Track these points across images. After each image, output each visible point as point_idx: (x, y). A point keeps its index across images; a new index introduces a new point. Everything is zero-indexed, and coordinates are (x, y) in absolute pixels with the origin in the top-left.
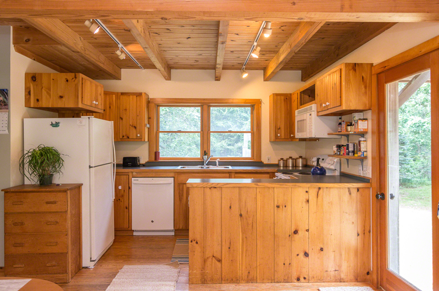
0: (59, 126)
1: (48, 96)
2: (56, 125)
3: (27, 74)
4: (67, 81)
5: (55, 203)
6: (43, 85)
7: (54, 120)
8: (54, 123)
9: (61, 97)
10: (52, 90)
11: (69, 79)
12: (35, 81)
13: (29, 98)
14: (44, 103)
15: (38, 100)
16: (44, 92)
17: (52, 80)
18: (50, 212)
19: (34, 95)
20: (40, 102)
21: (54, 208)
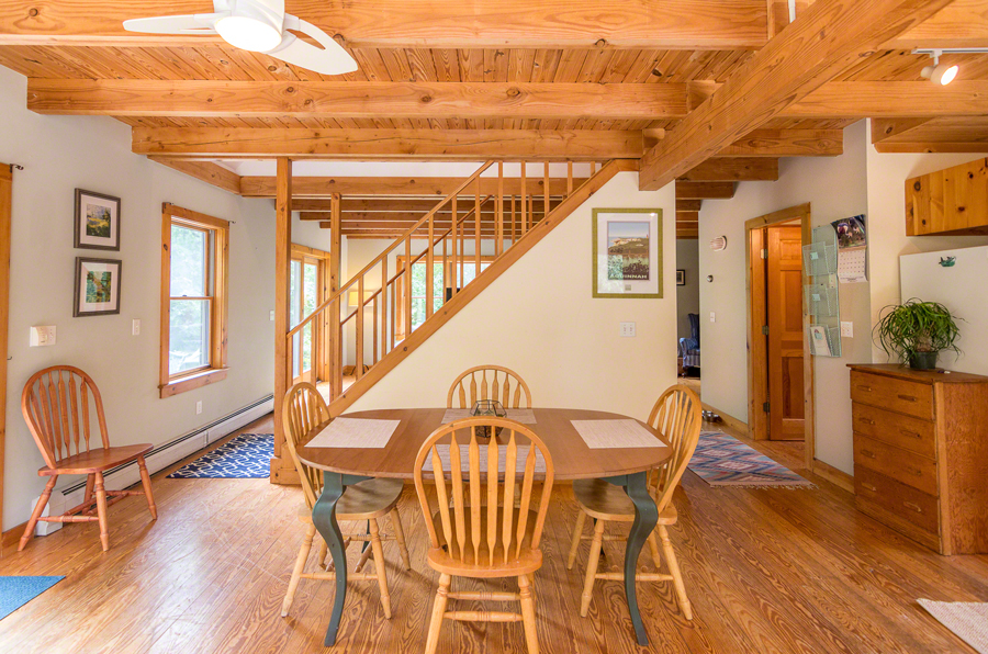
0: (953, 264)
1: (940, 213)
2: (947, 263)
3: (907, 182)
4: (971, 176)
5: (913, 400)
6: (932, 194)
7: (945, 254)
8: (945, 259)
9: (961, 209)
10: (945, 199)
11: (974, 173)
12: (918, 190)
13: (912, 220)
14: (934, 226)
15: (924, 222)
16: (933, 207)
17: (945, 182)
18: (909, 416)
19: (919, 217)
20: (927, 226)
21: (913, 409)
